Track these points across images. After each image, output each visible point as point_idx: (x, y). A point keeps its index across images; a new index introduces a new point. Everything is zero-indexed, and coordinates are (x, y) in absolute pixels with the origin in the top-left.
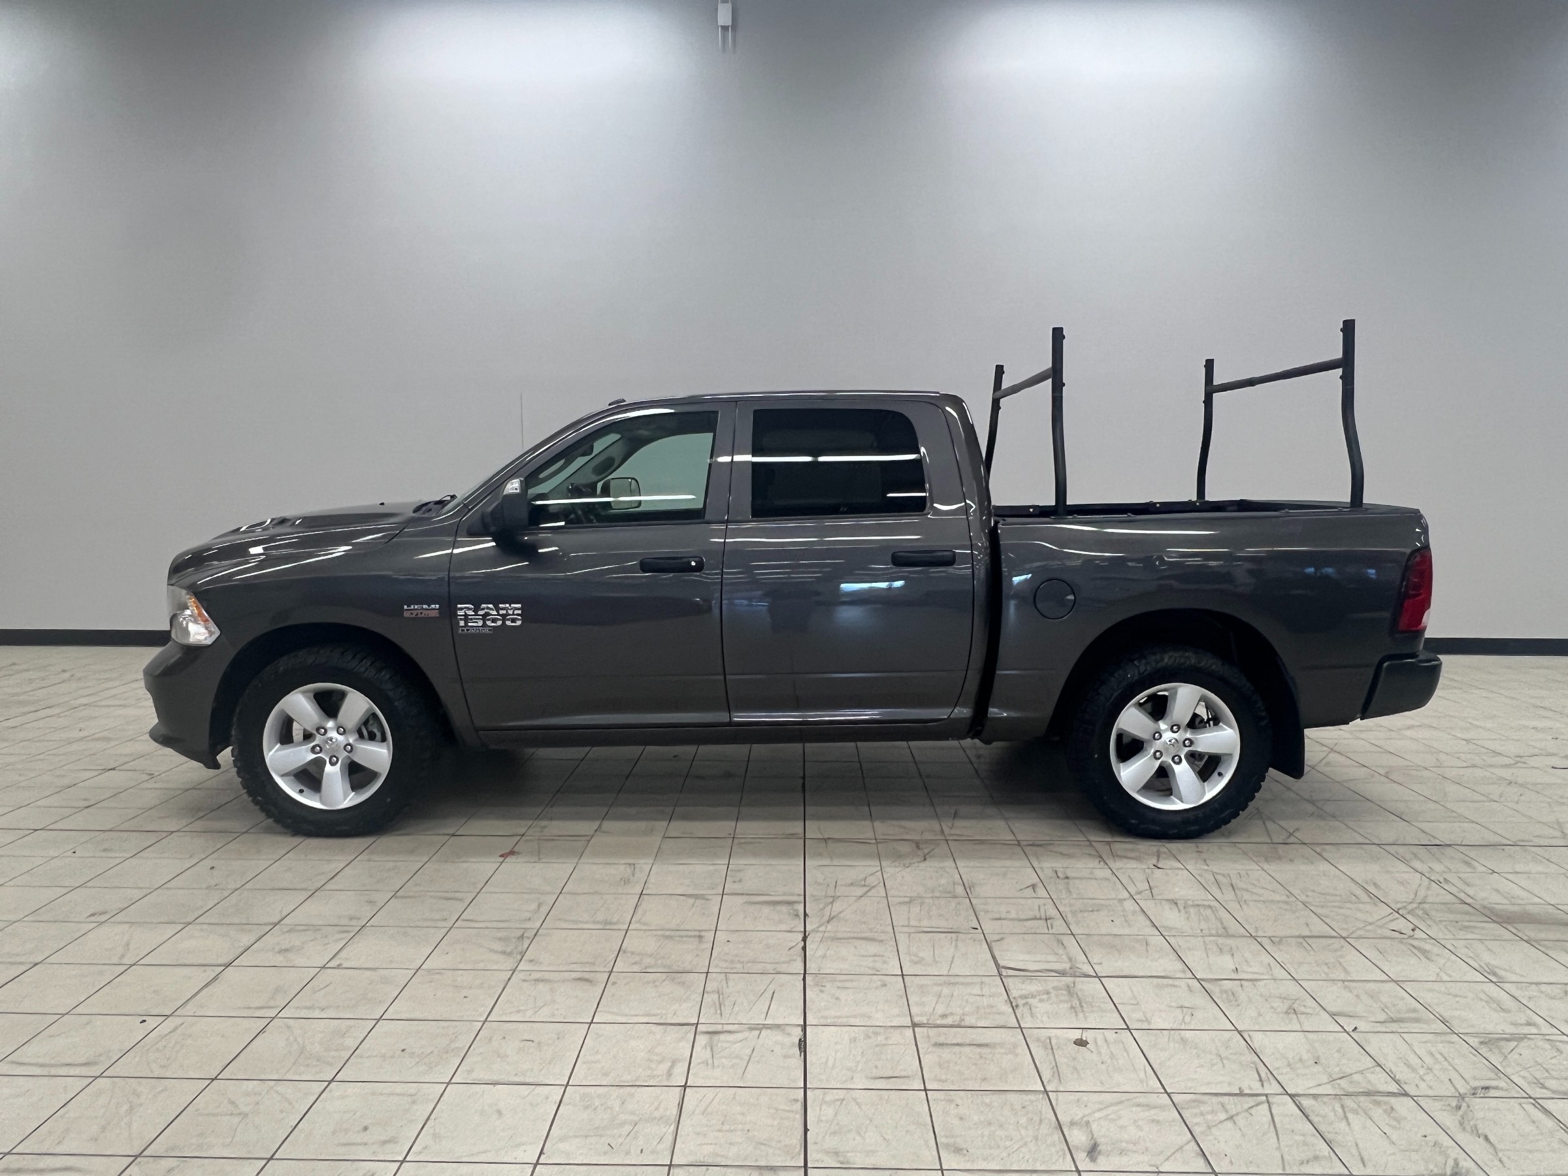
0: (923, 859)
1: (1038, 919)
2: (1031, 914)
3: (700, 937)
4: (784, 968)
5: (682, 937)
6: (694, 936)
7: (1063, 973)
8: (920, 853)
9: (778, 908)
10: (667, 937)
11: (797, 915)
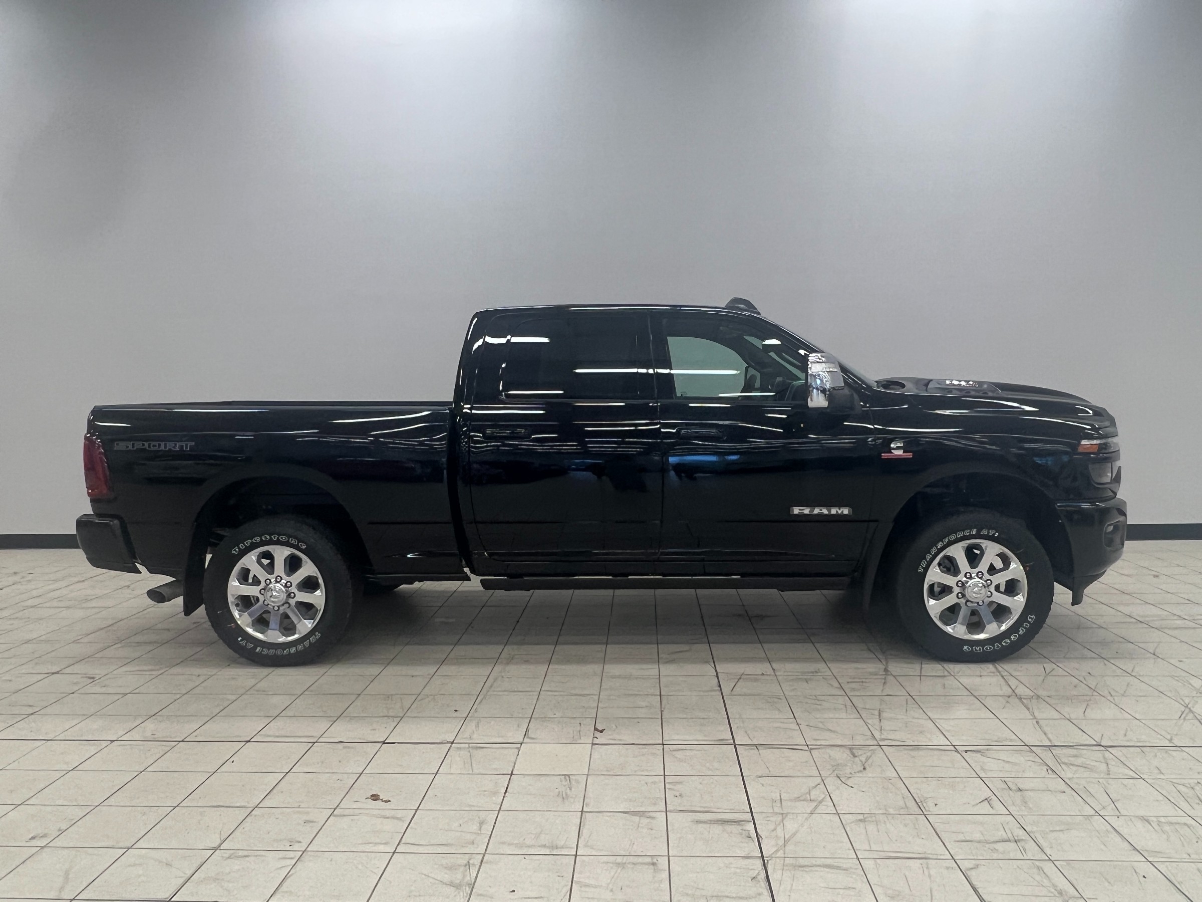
0: (862, 768)
1: (1008, 841)
2: (998, 835)
3: (654, 864)
5: (635, 864)
6: (649, 864)
8: (857, 759)
9: (729, 828)
10: (619, 865)
11: (750, 837)
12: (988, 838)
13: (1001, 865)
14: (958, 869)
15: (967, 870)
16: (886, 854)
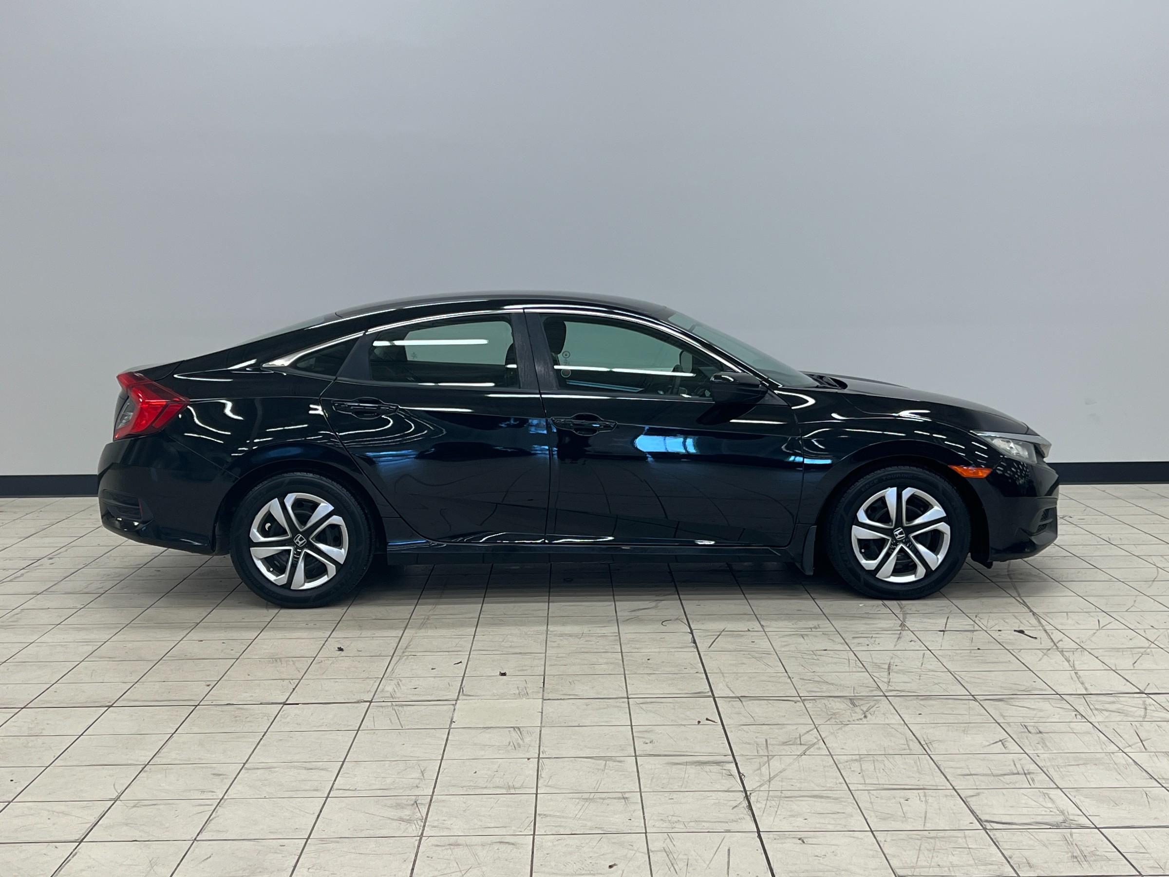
0: (862, 716)
1: (1014, 774)
2: (1007, 770)
3: (624, 798)
4: (733, 826)
5: (604, 799)
6: (619, 798)
7: (1057, 826)
8: (857, 709)
9: (707, 768)
10: (586, 799)
11: (732, 775)
12: (995, 772)
13: (1004, 793)
14: (958, 797)
15: (967, 797)
16: (881, 786)
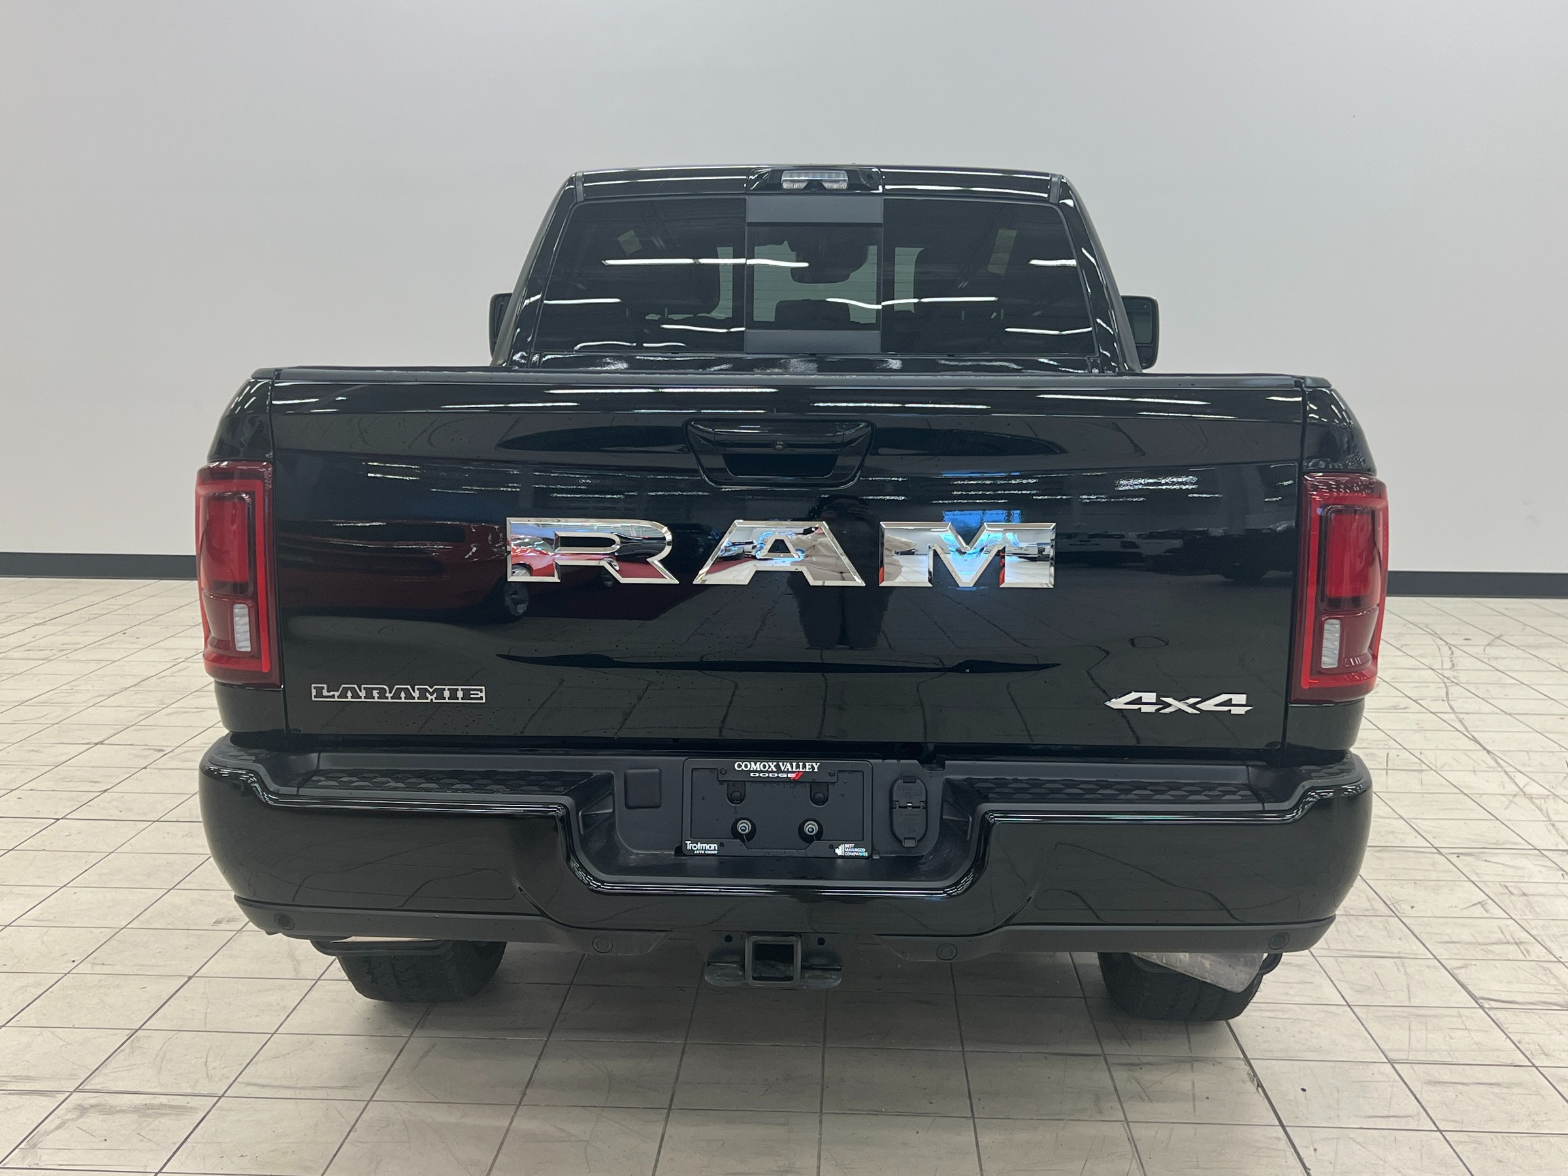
12: (1480, 940)
13: (1497, 965)
14: (1442, 967)
15: (1454, 969)
16: (1350, 953)
